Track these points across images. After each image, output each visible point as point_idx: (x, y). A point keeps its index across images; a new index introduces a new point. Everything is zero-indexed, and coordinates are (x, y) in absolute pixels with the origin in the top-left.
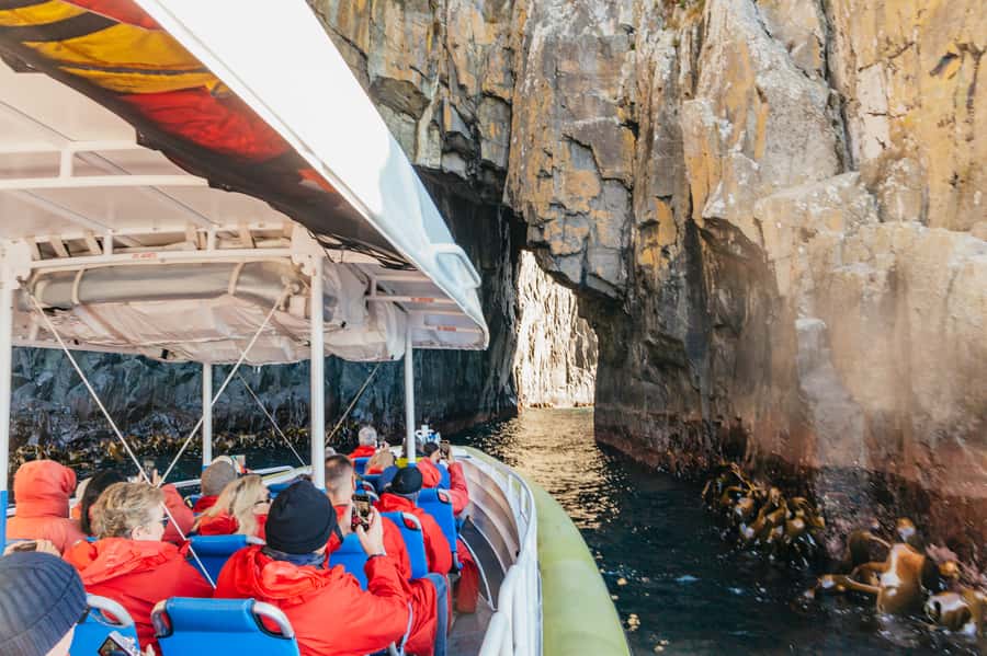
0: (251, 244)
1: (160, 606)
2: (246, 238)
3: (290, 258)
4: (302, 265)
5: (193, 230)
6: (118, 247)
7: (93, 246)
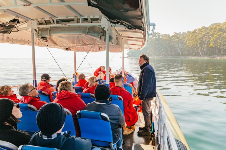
0: (91, 22)
1: (78, 112)
2: (89, 20)
3: (101, 25)
4: (104, 28)
5: (76, 18)
6: (58, 22)
7: (52, 22)
